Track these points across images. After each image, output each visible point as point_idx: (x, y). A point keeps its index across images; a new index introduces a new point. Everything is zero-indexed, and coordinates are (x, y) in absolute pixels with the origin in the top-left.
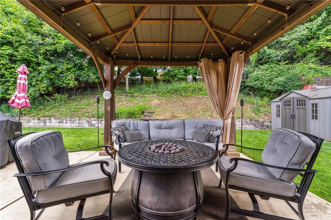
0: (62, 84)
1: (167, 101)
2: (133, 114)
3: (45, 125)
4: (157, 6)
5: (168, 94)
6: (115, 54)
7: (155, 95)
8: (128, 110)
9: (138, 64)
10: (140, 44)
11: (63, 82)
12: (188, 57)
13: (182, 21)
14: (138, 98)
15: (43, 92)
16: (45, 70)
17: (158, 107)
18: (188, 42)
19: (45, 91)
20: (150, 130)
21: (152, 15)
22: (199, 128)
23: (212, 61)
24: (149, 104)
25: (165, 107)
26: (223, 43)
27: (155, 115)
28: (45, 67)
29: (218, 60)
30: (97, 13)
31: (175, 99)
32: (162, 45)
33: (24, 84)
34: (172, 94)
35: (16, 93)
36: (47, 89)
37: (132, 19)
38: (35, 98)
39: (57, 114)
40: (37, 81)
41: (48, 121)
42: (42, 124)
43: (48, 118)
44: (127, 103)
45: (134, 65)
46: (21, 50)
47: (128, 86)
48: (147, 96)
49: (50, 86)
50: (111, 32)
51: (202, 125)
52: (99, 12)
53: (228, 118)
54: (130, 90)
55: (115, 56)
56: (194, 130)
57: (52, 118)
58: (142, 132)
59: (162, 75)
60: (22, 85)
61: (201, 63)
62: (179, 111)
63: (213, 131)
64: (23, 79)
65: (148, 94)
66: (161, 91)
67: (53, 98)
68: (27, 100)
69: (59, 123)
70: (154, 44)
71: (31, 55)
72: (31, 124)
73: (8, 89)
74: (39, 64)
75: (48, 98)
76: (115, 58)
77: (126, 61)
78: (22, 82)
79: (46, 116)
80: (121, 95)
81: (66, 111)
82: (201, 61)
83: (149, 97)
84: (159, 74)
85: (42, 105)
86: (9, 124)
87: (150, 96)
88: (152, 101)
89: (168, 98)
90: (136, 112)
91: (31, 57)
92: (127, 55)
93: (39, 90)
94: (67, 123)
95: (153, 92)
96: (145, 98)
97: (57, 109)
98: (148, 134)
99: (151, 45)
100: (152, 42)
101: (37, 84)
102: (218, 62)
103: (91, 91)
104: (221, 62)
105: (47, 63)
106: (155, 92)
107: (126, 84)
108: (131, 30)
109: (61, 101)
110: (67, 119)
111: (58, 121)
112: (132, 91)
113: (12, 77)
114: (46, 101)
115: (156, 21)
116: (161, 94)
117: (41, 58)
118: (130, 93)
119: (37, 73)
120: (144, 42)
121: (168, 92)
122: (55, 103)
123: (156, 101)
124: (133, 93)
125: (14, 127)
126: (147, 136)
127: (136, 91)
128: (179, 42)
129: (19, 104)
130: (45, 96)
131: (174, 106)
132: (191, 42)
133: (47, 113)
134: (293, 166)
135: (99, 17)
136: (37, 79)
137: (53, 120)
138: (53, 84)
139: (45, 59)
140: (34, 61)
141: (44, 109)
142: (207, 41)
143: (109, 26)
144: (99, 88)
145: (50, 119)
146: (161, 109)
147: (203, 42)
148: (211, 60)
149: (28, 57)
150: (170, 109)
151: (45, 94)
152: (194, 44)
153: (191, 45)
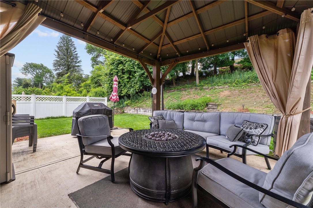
0: (148, 84)
1: (241, 92)
2: (196, 106)
3: (137, 113)
4: (176, 4)
5: (244, 84)
6: (160, 57)
7: (227, 86)
8: (191, 102)
9: (178, 61)
10: (175, 43)
11: (148, 83)
12: (228, 41)
13: (206, 7)
14: (207, 90)
15: (137, 91)
16: (138, 76)
17: (226, 99)
18: (224, 25)
19: (138, 90)
20: (184, 121)
21: (185, 10)
22: (238, 124)
23: (267, 37)
24: (217, 96)
25: (236, 99)
26: (279, 6)
27: (221, 107)
28: (138, 73)
29: (278, 32)
30: (134, 33)
31: (253, 89)
32: (195, 37)
33: (116, 87)
34: (250, 83)
35: (112, 93)
36: (140, 88)
37: (161, 26)
38: (134, 95)
39: (144, 106)
40: (134, 83)
41: (139, 110)
42: (136, 112)
43: (139, 108)
44: (195, 96)
45: (175, 62)
46: (126, 65)
47: (198, 79)
48: (217, 87)
49: (141, 86)
50: (149, 41)
51: (240, 121)
52: (134, 32)
53: (295, 114)
54: (200, 82)
55: (161, 58)
56: (231, 125)
57: (141, 108)
58: (176, 122)
59: (238, 63)
60: (115, 88)
61: (248, 44)
62: (255, 103)
63: (251, 129)
64: (115, 84)
65: (218, 86)
66: (235, 81)
67: (143, 94)
68: (117, 97)
69: (144, 112)
70: (187, 39)
71: (131, 67)
72: (131, 112)
73: (122, 91)
74: (135, 72)
75: (140, 94)
76: (161, 60)
77: (169, 61)
78: (115, 86)
79: (138, 107)
80: (192, 89)
81: (150, 103)
82: (248, 41)
83: (219, 89)
84: (236, 61)
85: (137, 99)
86: (106, 111)
87: (220, 87)
88: (221, 93)
89: (243, 88)
90: (199, 105)
91: (131, 68)
92: (167, 55)
93: (135, 89)
94: (148, 112)
95: (225, 83)
96: (214, 90)
97: (144, 102)
98: (182, 125)
99: (185, 40)
100: (186, 38)
101: (134, 86)
102: (278, 35)
103: (168, 87)
104: (283, 34)
105: (139, 70)
106: (227, 83)
107: (196, 77)
108: (163, 34)
109: (147, 96)
110: (149, 109)
111: (144, 110)
112: (202, 84)
113: (123, 83)
114: (139, 96)
115: (181, 18)
116: (234, 84)
117: (136, 68)
118: (200, 86)
119: (134, 78)
120: (178, 40)
121: (244, 82)
122: (144, 98)
123: (227, 93)
124: (202, 86)
125: (108, 113)
126: (181, 127)
127: (207, 84)
128: (213, 29)
129: (113, 99)
130: (139, 93)
131: (248, 98)
132: (227, 24)
133: (139, 105)
134: (280, 192)
135: (136, 35)
136: (134, 82)
137: (141, 110)
138: (143, 84)
139: (138, 68)
140: (133, 71)
141: (138, 102)
142: (250, 15)
143: (146, 38)
144: (174, 84)
145: (140, 109)
146: (230, 101)
147: (244, 18)
148: (264, 36)
149: (130, 69)
150: (242, 101)
151: (139, 92)
152: (232, 24)
153: (229, 27)
